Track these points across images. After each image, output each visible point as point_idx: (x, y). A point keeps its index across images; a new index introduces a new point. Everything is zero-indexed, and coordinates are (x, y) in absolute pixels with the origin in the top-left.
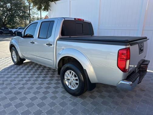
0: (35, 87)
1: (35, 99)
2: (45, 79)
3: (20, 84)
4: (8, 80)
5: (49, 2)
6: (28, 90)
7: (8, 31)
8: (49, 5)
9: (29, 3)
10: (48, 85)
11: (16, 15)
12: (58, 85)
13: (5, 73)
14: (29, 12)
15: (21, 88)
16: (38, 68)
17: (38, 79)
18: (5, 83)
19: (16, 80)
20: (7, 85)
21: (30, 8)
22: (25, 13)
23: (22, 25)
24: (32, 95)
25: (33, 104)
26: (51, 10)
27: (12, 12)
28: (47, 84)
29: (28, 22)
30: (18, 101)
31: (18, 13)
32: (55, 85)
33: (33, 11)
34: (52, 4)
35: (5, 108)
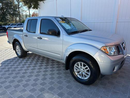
0: (35, 71)
1: (38, 80)
2: (42, 65)
3: (22, 70)
4: (12, 68)
5: (38, 1)
6: (30, 74)
7: (1, 27)
8: (38, 4)
9: (18, 2)
10: (45, 70)
11: (8, 13)
12: (53, 69)
13: (8, 62)
14: (19, 10)
15: (24, 72)
16: (34, 57)
17: (36, 65)
18: (10, 70)
19: (18, 67)
20: (12, 71)
21: (19, 6)
22: (15, 11)
23: (13, 22)
24: (34, 78)
25: (37, 84)
26: (40, 9)
27: (4, 11)
28: (44, 68)
29: (18, 19)
30: (24, 82)
31: (9, 11)
32: (51, 69)
33: (22, 9)
34: (41, 3)
35: (15, 88)
